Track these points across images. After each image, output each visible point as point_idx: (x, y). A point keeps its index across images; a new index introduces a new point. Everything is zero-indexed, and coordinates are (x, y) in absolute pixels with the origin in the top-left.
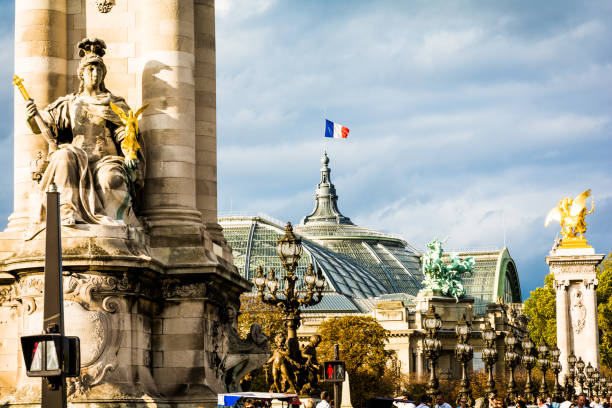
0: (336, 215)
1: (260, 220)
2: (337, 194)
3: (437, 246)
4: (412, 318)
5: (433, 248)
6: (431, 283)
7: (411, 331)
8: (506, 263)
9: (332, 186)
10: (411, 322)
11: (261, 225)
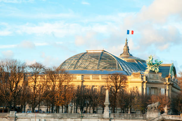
0: (129, 54)
1: (104, 51)
2: (129, 48)
3: (151, 57)
4: (143, 77)
5: (150, 58)
6: (149, 68)
7: (142, 81)
8: (173, 67)
9: (128, 47)
10: (142, 79)
11: (104, 52)
